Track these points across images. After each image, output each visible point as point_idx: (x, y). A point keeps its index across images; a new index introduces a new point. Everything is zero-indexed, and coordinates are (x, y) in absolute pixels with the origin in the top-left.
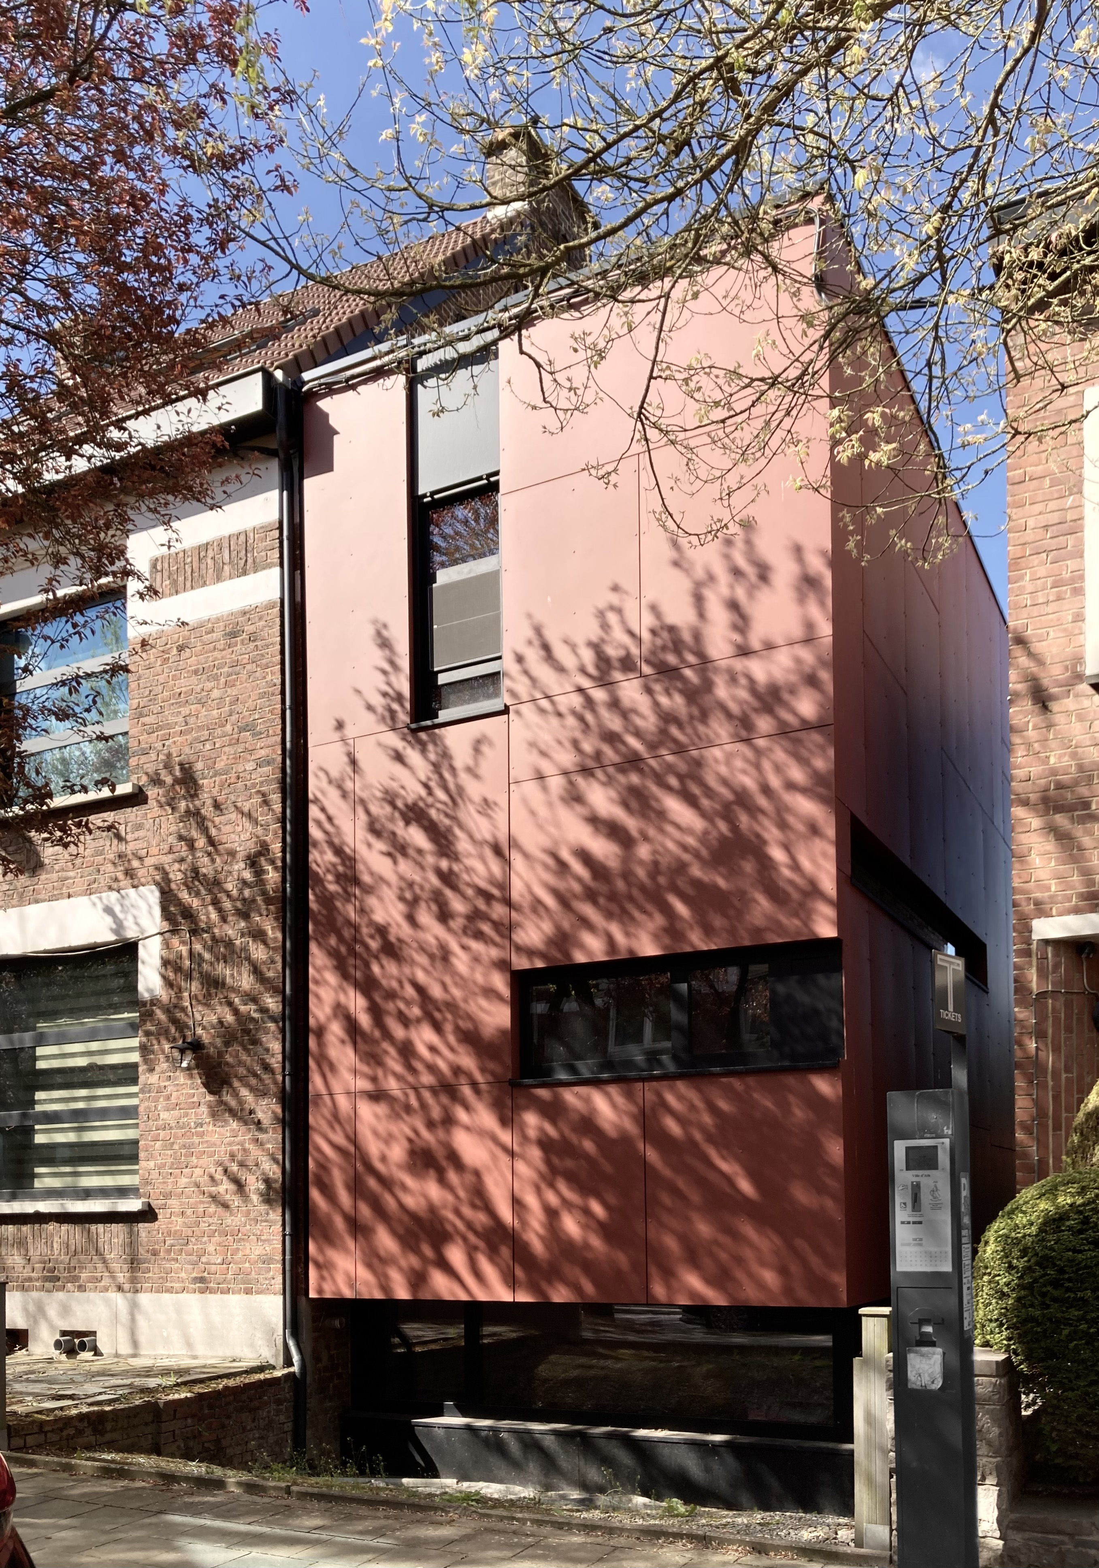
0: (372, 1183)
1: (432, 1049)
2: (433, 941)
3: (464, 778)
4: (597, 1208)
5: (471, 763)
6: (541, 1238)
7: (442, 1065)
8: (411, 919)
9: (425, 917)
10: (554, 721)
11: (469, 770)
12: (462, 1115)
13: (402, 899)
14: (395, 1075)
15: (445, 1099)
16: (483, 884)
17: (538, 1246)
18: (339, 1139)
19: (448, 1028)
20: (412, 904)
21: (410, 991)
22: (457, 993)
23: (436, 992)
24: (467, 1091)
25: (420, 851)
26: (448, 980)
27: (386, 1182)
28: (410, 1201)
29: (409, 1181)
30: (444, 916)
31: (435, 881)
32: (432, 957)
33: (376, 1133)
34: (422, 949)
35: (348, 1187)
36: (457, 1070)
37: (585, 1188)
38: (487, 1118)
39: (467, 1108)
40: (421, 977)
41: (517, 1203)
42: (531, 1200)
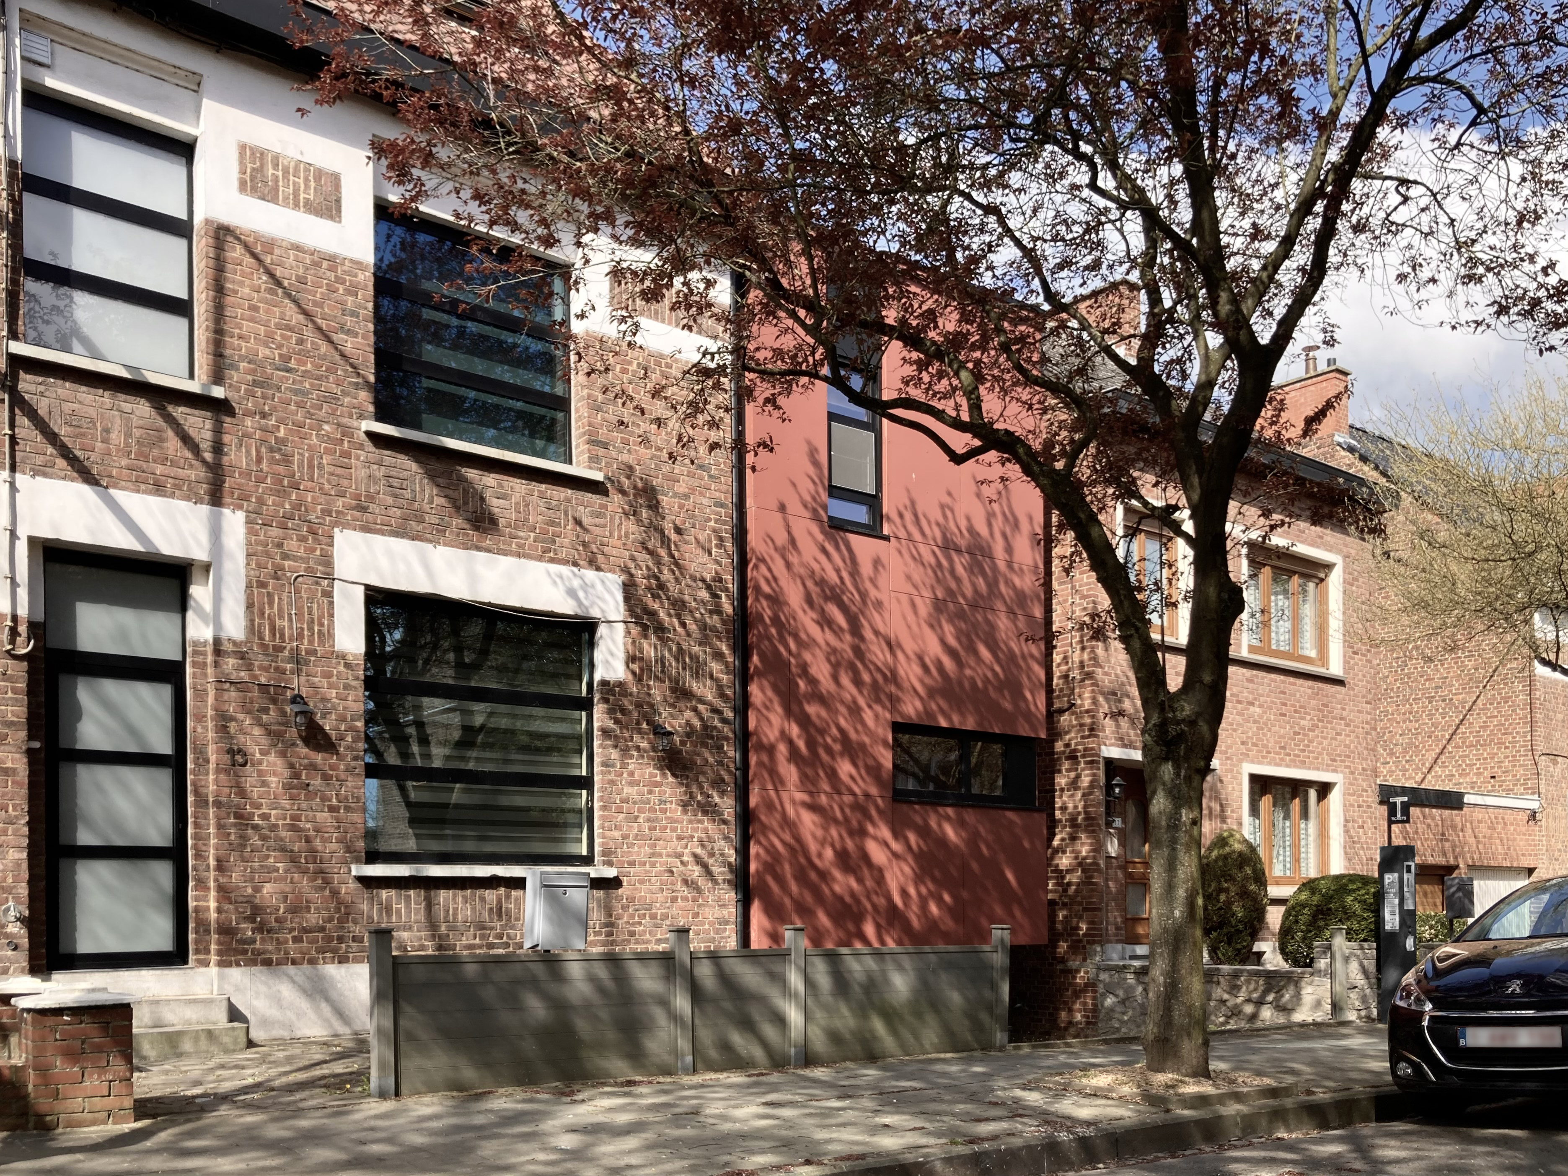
0: (813, 875)
1: (852, 777)
2: (848, 697)
3: (868, 585)
4: (947, 897)
5: (872, 575)
6: (918, 916)
7: (857, 790)
8: (835, 678)
9: (845, 680)
10: (921, 568)
11: (872, 580)
12: (870, 829)
13: (829, 661)
14: (826, 793)
15: (859, 816)
16: (880, 664)
17: (915, 922)
18: (787, 837)
19: (861, 764)
20: (836, 667)
21: (834, 731)
22: (867, 740)
23: (853, 735)
24: (874, 812)
25: (841, 629)
26: (859, 727)
27: (824, 875)
28: (837, 888)
29: (837, 874)
30: (857, 682)
31: (850, 653)
32: (849, 708)
33: (814, 837)
34: (842, 702)
35: (796, 878)
36: (867, 795)
37: (941, 884)
38: (885, 833)
39: (874, 824)
40: (842, 722)
41: (904, 893)
42: (912, 891)
